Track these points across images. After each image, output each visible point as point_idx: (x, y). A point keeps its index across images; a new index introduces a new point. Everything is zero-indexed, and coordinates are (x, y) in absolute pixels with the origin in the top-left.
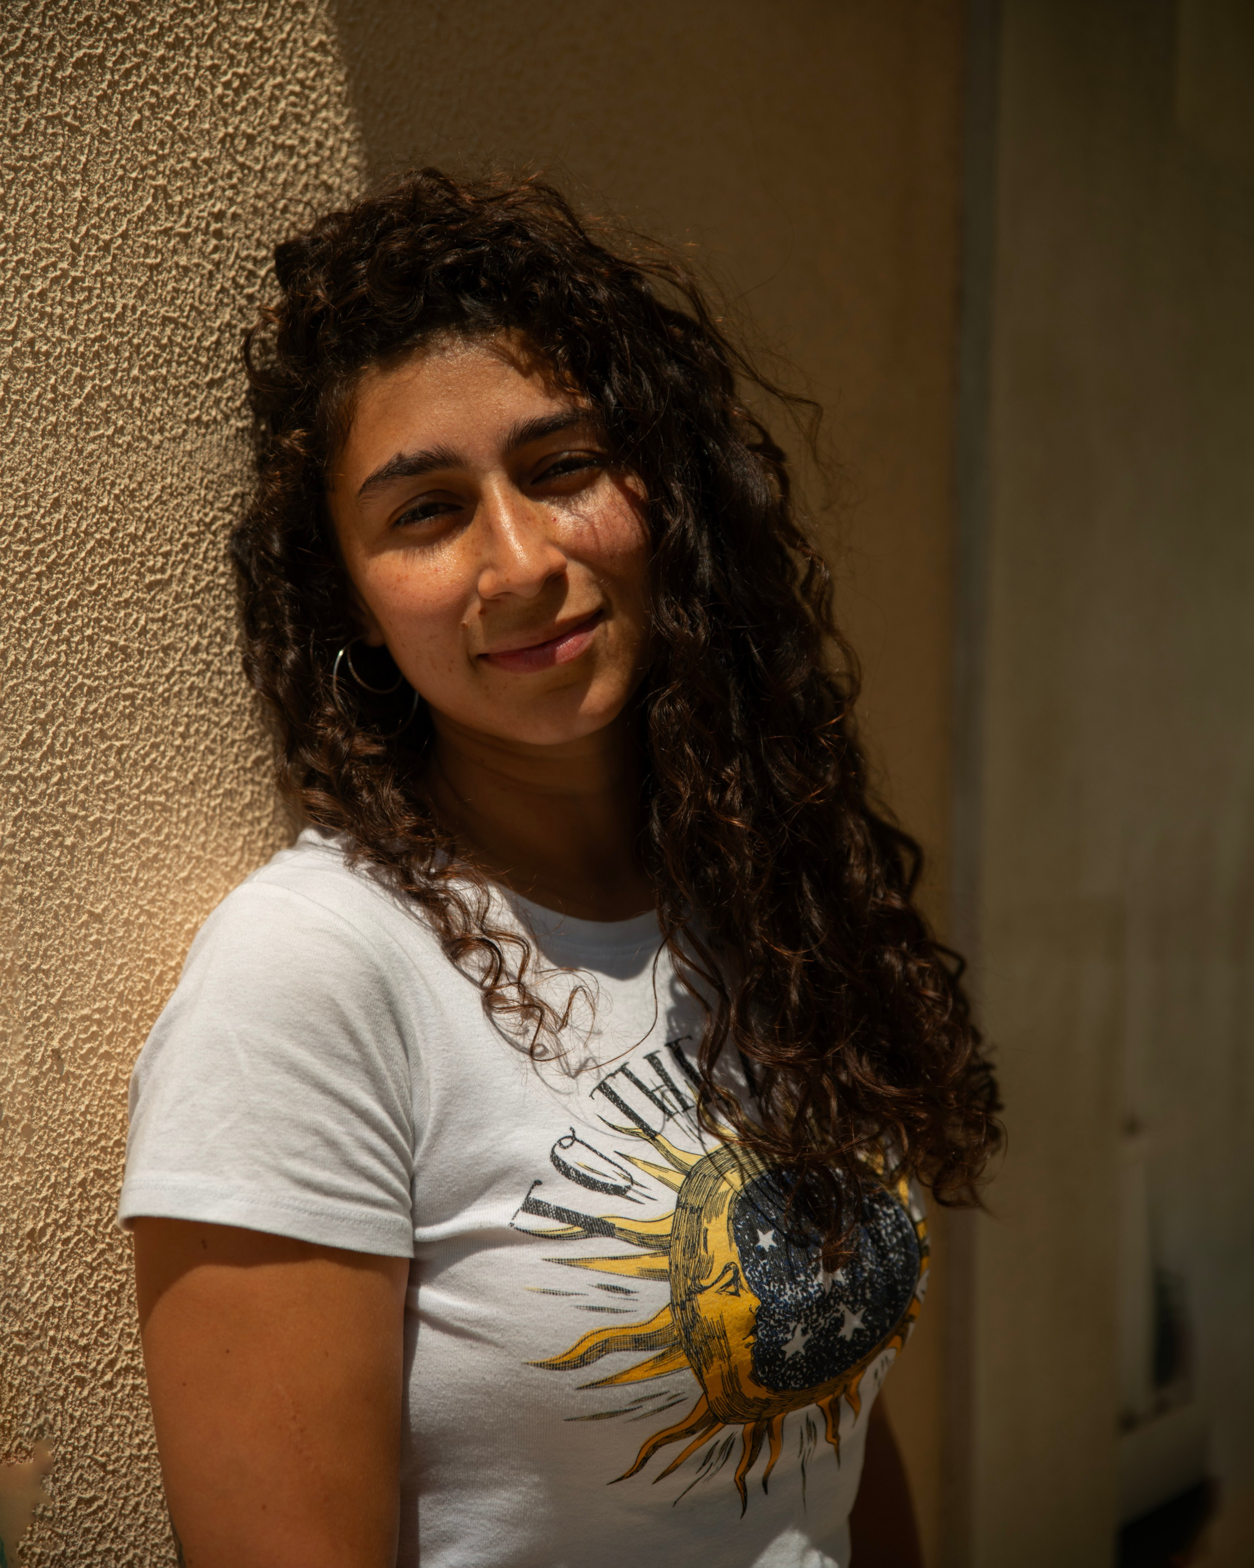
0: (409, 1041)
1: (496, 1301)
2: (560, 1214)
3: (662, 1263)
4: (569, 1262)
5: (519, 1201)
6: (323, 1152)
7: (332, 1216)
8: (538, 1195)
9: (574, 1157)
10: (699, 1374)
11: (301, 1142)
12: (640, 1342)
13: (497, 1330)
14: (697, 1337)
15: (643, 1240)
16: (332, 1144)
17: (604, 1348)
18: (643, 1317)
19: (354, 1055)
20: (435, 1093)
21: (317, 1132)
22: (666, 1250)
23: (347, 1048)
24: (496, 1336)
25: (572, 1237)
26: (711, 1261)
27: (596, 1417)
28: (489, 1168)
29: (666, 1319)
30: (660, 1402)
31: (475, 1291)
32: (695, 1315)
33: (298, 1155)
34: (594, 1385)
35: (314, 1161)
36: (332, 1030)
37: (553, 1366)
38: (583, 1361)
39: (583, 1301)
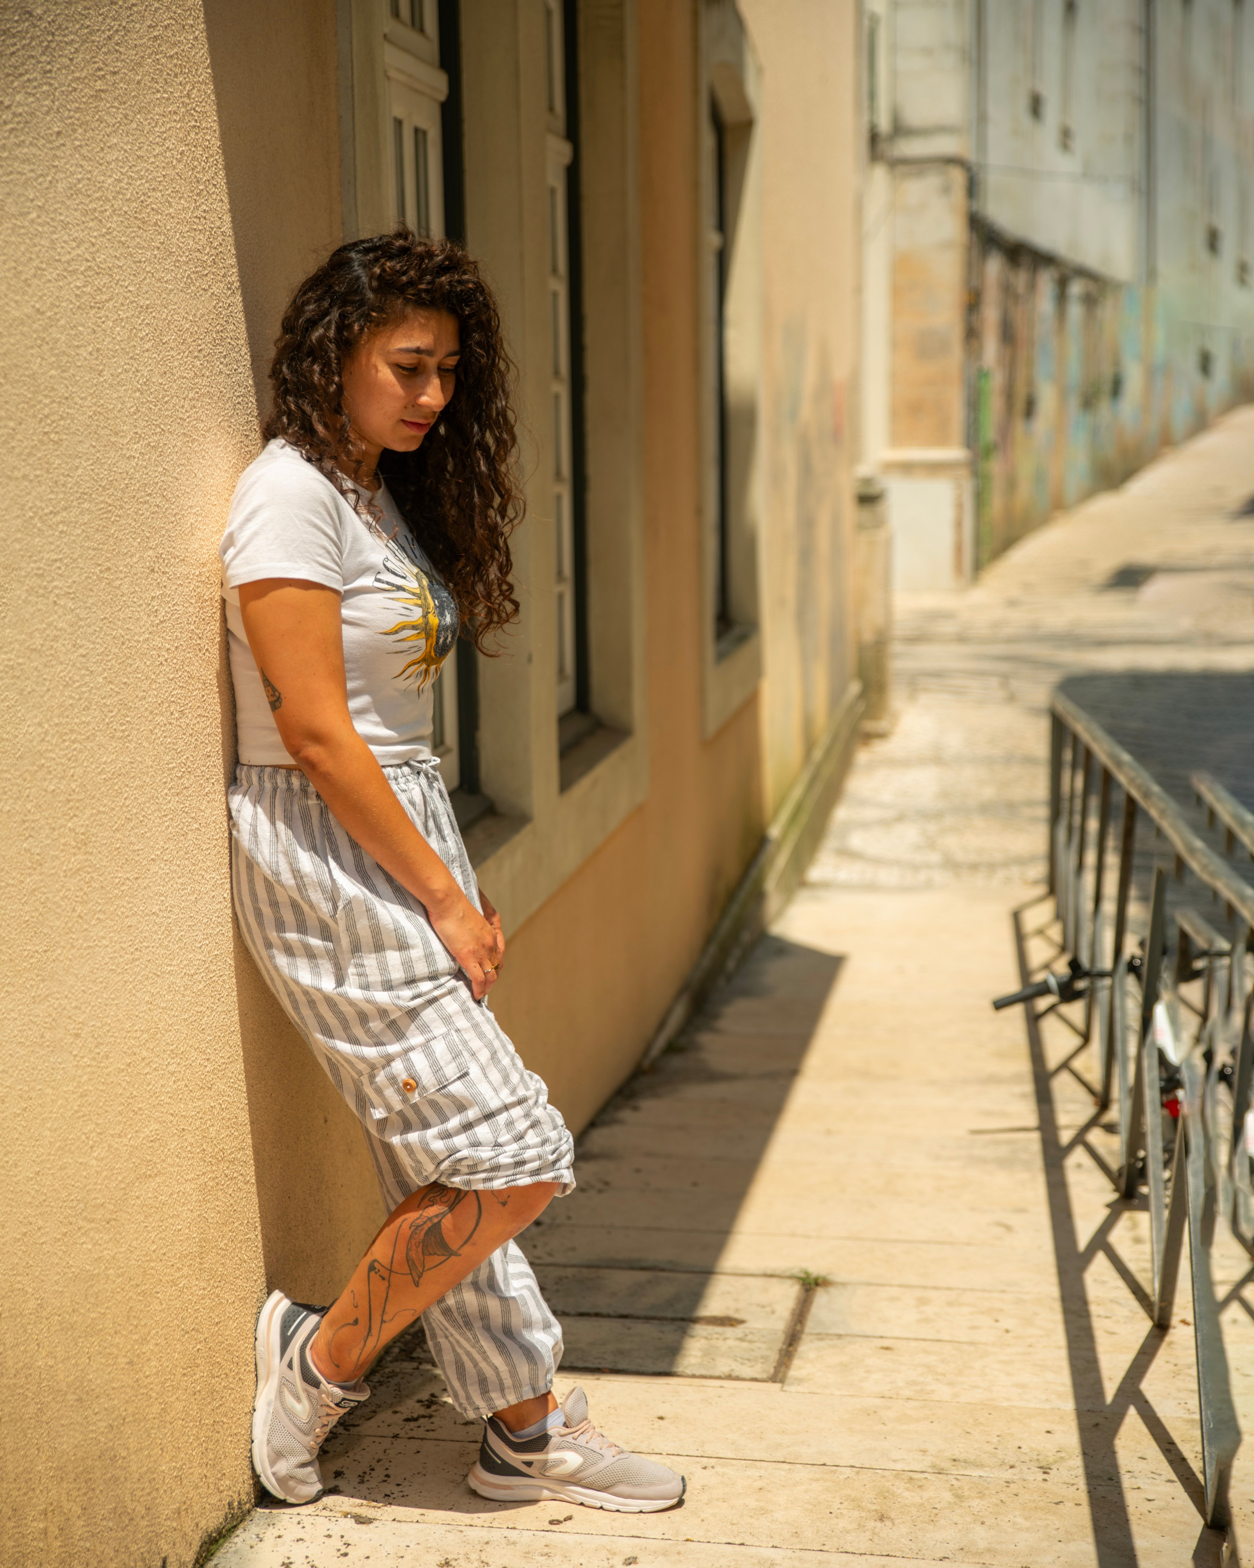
0: (343, 520)
1: (366, 611)
2: (388, 583)
3: (419, 602)
4: (393, 599)
5: (373, 578)
6: (326, 555)
8: (379, 576)
9: (389, 564)
10: (426, 641)
11: (322, 551)
12: (414, 627)
13: (366, 621)
14: (428, 628)
15: (414, 594)
16: (329, 553)
17: (403, 628)
18: (415, 619)
19: (331, 523)
20: (349, 540)
21: (325, 548)
22: (420, 598)
23: (329, 520)
24: (365, 624)
25: (393, 591)
27: (396, 653)
28: (364, 566)
29: (421, 621)
30: (416, 649)
31: (358, 608)
32: (428, 621)
33: (320, 556)
34: (399, 641)
35: (324, 558)
37: (386, 634)
38: (396, 632)
39: (398, 612)
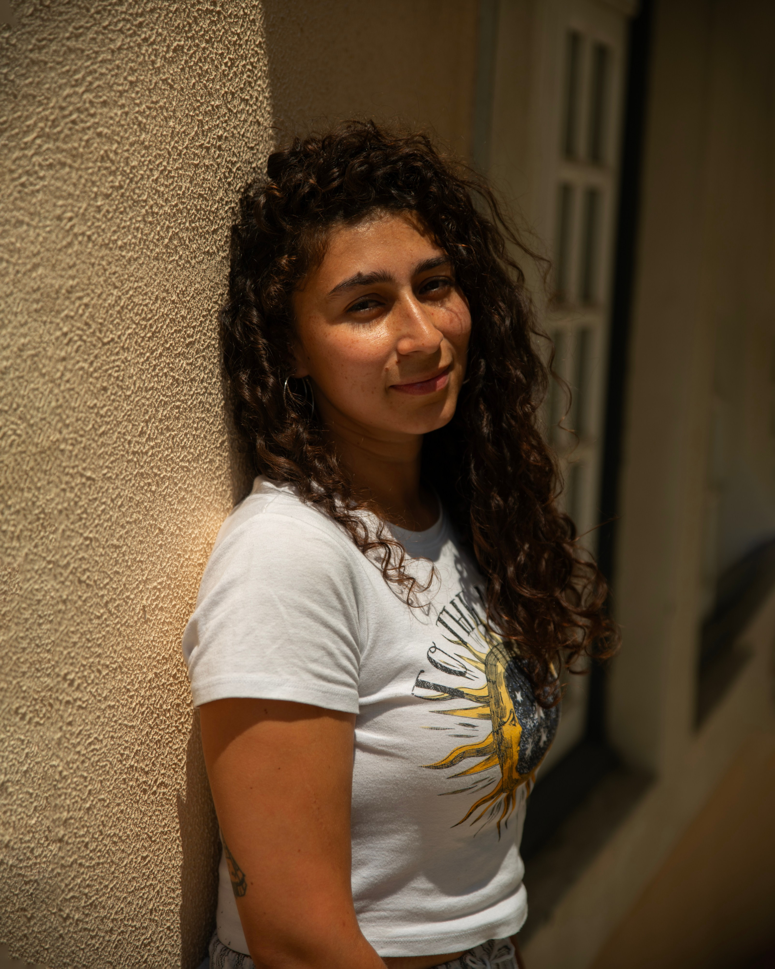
0: (361, 598)
1: (404, 735)
2: (436, 687)
3: (487, 711)
4: (444, 712)
5: (413, 682)
6: (327, 659)
7: (333, 694)
8: (422, 678)
9: (438, 657)
10: (502, 767)
11: (318, 654)
12: (479, 752)
13: (405, 750)
14: (503, 748)
15: (477, 699)
16: (331, 654)
17: (463, 756)
18: (481, 739)
19: (339, 606)
20: (372, 627)
21: (324, 648)
22: (488, 704)
23: (336, 603)
24: (404, 753)
25: (444, 699)
26: (505, 709)
27: (455, 792)
28: (398, 665)
29: (491, 740)
30: (485, 782)
31: (391, 730)
32: (502, 737)
33: (315, 661)
34: (456, 776)
35: (323, 664)
36: (329, 593)
37: (435, 767)
38: (452, 763)
39: (452, 732)
